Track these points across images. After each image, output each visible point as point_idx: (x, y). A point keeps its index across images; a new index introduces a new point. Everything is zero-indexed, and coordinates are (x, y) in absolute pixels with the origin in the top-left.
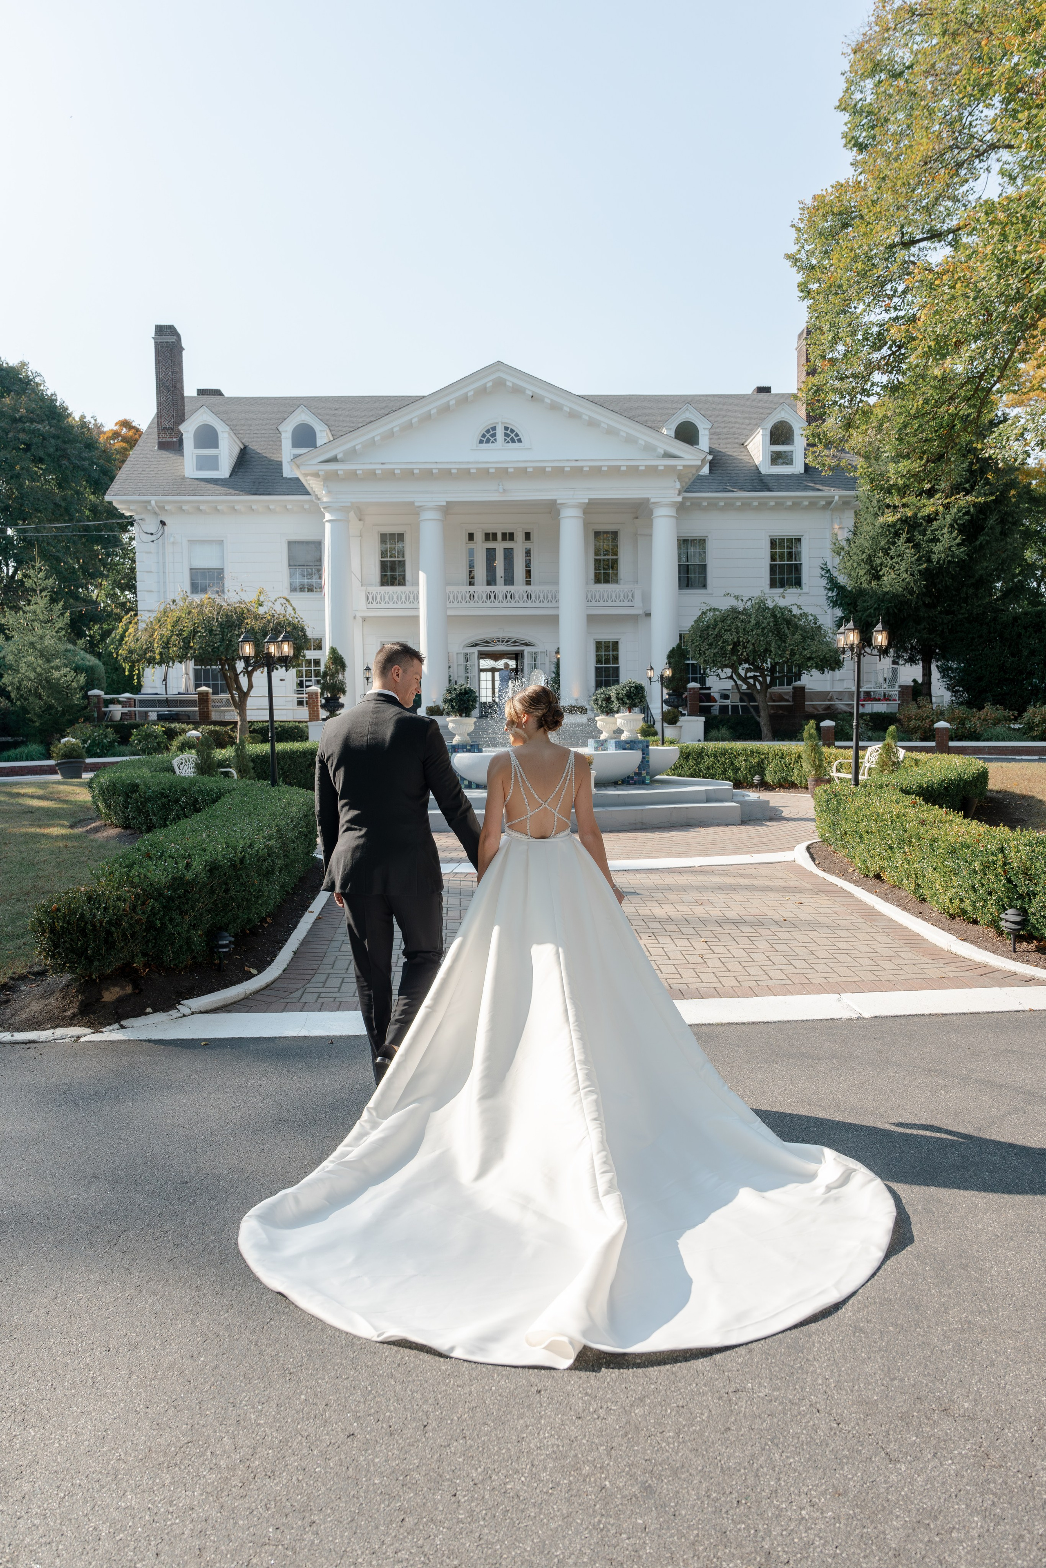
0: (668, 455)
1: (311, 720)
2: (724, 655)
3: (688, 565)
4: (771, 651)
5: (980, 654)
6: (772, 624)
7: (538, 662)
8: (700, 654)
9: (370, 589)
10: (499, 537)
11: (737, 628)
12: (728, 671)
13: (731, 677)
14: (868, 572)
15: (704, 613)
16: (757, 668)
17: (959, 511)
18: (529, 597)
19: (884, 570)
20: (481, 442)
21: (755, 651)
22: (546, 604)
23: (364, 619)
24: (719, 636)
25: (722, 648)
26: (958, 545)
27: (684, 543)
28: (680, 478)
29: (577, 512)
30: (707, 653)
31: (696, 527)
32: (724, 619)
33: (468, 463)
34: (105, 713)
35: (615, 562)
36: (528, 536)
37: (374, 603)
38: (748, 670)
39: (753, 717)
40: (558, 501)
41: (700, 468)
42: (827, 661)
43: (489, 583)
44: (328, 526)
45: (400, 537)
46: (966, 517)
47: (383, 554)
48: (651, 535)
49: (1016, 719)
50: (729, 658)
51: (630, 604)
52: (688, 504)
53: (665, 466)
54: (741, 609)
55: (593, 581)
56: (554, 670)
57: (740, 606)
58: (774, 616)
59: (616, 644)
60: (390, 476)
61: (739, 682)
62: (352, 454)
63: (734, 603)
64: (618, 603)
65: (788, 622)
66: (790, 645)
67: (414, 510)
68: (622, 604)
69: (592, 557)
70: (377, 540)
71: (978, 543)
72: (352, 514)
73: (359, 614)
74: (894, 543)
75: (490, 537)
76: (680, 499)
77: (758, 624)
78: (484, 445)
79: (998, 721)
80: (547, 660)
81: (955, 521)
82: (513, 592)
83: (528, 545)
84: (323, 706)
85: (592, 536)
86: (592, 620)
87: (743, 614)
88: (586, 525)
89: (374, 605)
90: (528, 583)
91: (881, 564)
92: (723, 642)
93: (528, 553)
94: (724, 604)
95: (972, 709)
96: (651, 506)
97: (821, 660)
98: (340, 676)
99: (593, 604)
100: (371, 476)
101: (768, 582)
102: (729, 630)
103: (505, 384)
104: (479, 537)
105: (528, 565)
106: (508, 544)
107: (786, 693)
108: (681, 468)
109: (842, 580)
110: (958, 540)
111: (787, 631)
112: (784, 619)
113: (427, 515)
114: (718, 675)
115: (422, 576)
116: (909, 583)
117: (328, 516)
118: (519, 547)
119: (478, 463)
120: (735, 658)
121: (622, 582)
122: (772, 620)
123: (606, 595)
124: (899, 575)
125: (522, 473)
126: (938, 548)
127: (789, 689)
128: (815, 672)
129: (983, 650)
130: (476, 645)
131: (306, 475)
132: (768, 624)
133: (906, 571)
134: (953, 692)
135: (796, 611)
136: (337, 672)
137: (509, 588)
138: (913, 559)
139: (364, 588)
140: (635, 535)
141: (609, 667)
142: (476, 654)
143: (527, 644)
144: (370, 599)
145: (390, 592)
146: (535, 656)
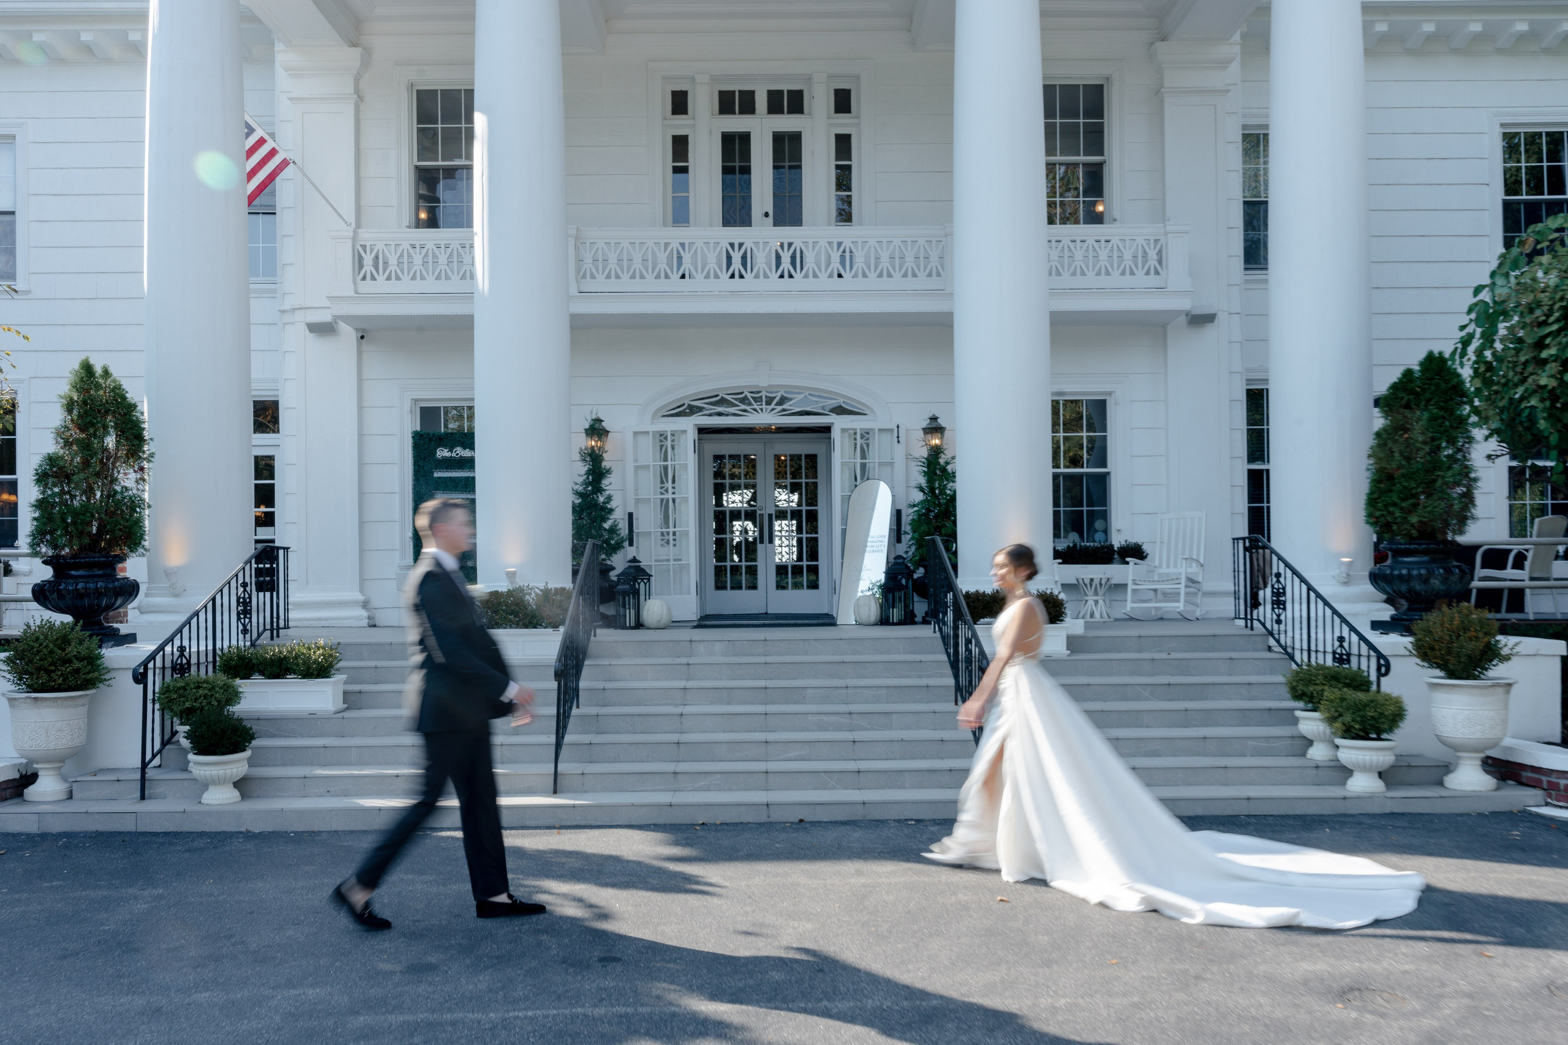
7: (874, 458)
9: (369, 238)
10: (761, 102)
18: (847, 258)
22: (905, 280)
23: (360, 332)
35: (1095, 176)
36: (843, 102)
43: (728, 222)
47: (422, 149)
51: (1153, 281)
56: (923, 481)
59: (1100, 407)
64: (1116, 281)
68: (1127, 281)
70: (409, 109)
75: (734, 102)
80: (899, 451)
82: (798, 244)
83: (843, 124)
89: (381, 285)
90: (845, 223)
93: (843, 144)
104: (703, 102)
105: (843, 174)
106: (786, 123)
118: (816, 130)
123: (1078, 256)
130: (692, 410)
137: (787, 233)
139: (353, 235)
140: (1158, 93)
141: (1079, 477)
142: (692, 435)
143: (840, 410)
144: (368, 266)
145: (430, 246)
146: (863, 441)
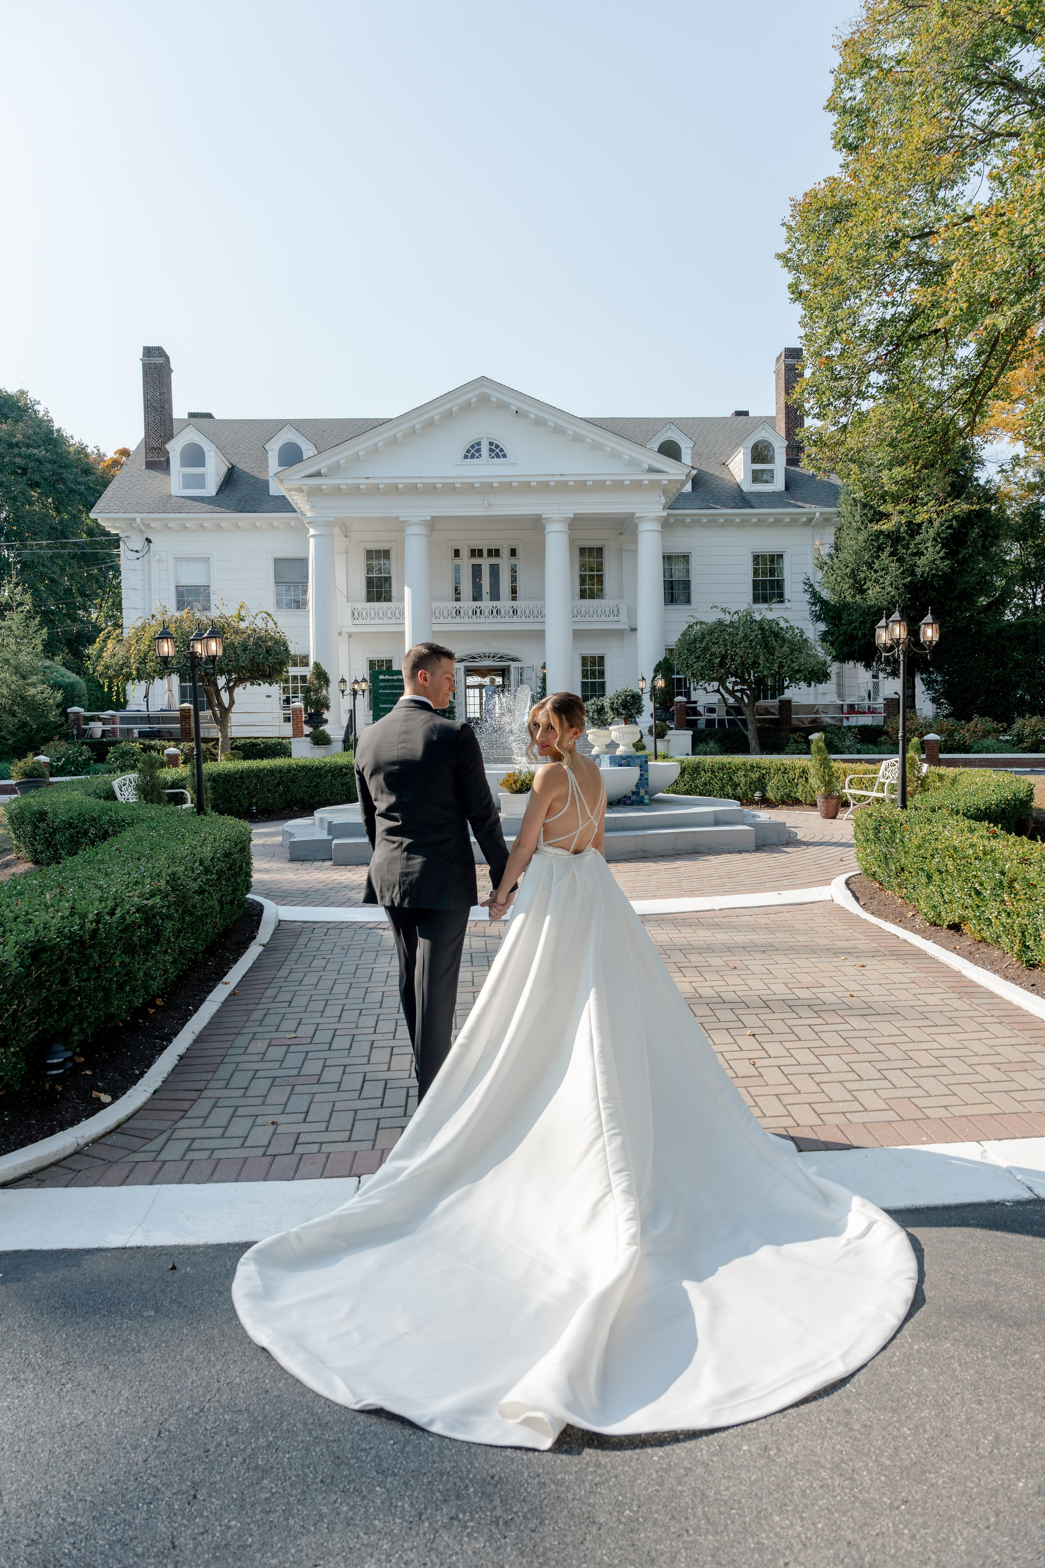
0: (652, 470)
1: (295, 736)
2: (712, 668)
3: (672, 582)
4: (759, 664)
5: (966, 667)
6: (759, 637)
7: (524, 677)
8: (687, 667)
9: (356, 605)
10: (485, 553)
11: (725, 640)
12: (716, 684)
13: (718, 691)
14: (852, 586)
15: (690, 626)
16: (744, 681)
17: (942, 525)
18: (515, 612)
19: (869, 584)
20: (466, 457)
21: (743, 664)
22: (532, 619)
23: (350, 636)
24: (707, 649)
25: (710, 661)
26: (942, 558)
27: (668, 559)
28: (665, 492)
29: (563, 527)
30: (695, 666)
31: (680, 543)
32: (711, 633)
33: (453, 477)
34: (85, 730)
35: (600, 579)
36: (513, 552)
37: (360, 619)
38: (735, 684)
39: (740, 731)
40: (544, 516)
41: (683, 483)
42: (815, 673)
43: (475, 599)
44: (312, 541)
45: (386, 554)
46: (949, 531)
47: (369, 569)
48: (636, 551)
49: (1005, 731)
50: (717, 671)
51: (616, 619)
52: (672, 520)
53: (650, 480)
54: (727, 622)
55: (578, 597)
56: (540, 685)
57: (727, 619)
58: (762, 629)
59: (602, 658)
60: (375, 491)
61: (727, 696)
62: (336, 469)
63: (721, 616)
64: (603, 618)
65: (776, 635)
66: (778, 657)
67: (399, 526)
68: (608, 619)
69: (577, 573)
70: (363, 556)
71: (961, 556)
72: (336, 530)
73: (345, 630)
74: (878, 557)
75: (476, 553)
76: (664, 514)
77: (745, 637)
78: (469, 461)
79: (986, 734)
80: (534, 674)
81: (938, 534)
82: (498, 607)
83: (514, 561)
84: (306, 722)
85: (577, 552)
86: (578, 635)
87: (730, 627)
88: (572, 541)
89: (360, 621)
90: (514, 599)
91: (865, 579)
92: (711, 655)
93: (514, 568)
94: (711, 618)
95: (960, 721)
96: (636, 521)
97: (810, 673)
98: (324, 692)
99: (579, 619)
100: (356, 491)
101: (751, 598)
102: (717, 643)
103: (490, 400)
104: (465, 553)
105: (514, 579)
106: (494, 561)
107: (773, 707)
108: (666, 482)
109: (826, 594)
110: (942, 554)
111: (775, 643)
112: (771, 632)
113: (411, 530)
114: (705, 689)
115: (407, 591)
116: (893, 597)
117: (312, 532)
118: (504, 563)
119: (462, 477)
120: (723, 671)
121: (607, 597)
122: (759, 632)
123: (591, 610)
124: (883, 588)
125: (507, 488)
126: (922, 561)
127: (775, 702)
128: (803, 684)
129: (968, 663)
130: (463, 660)
131: (290, 490)
132: (756, 636)
133: (891, 584)
134: (938, 704)
135: (783, 624)
136: (321, 687)
137: (495, 603)
138: (898, 573)
139: (350, 604)
140: (620, 551)
141: (595, 682)
142: (463, 669)
143: (513, 660)
144: (356, 615)
145: (377, 608)
146: (521, 672)
